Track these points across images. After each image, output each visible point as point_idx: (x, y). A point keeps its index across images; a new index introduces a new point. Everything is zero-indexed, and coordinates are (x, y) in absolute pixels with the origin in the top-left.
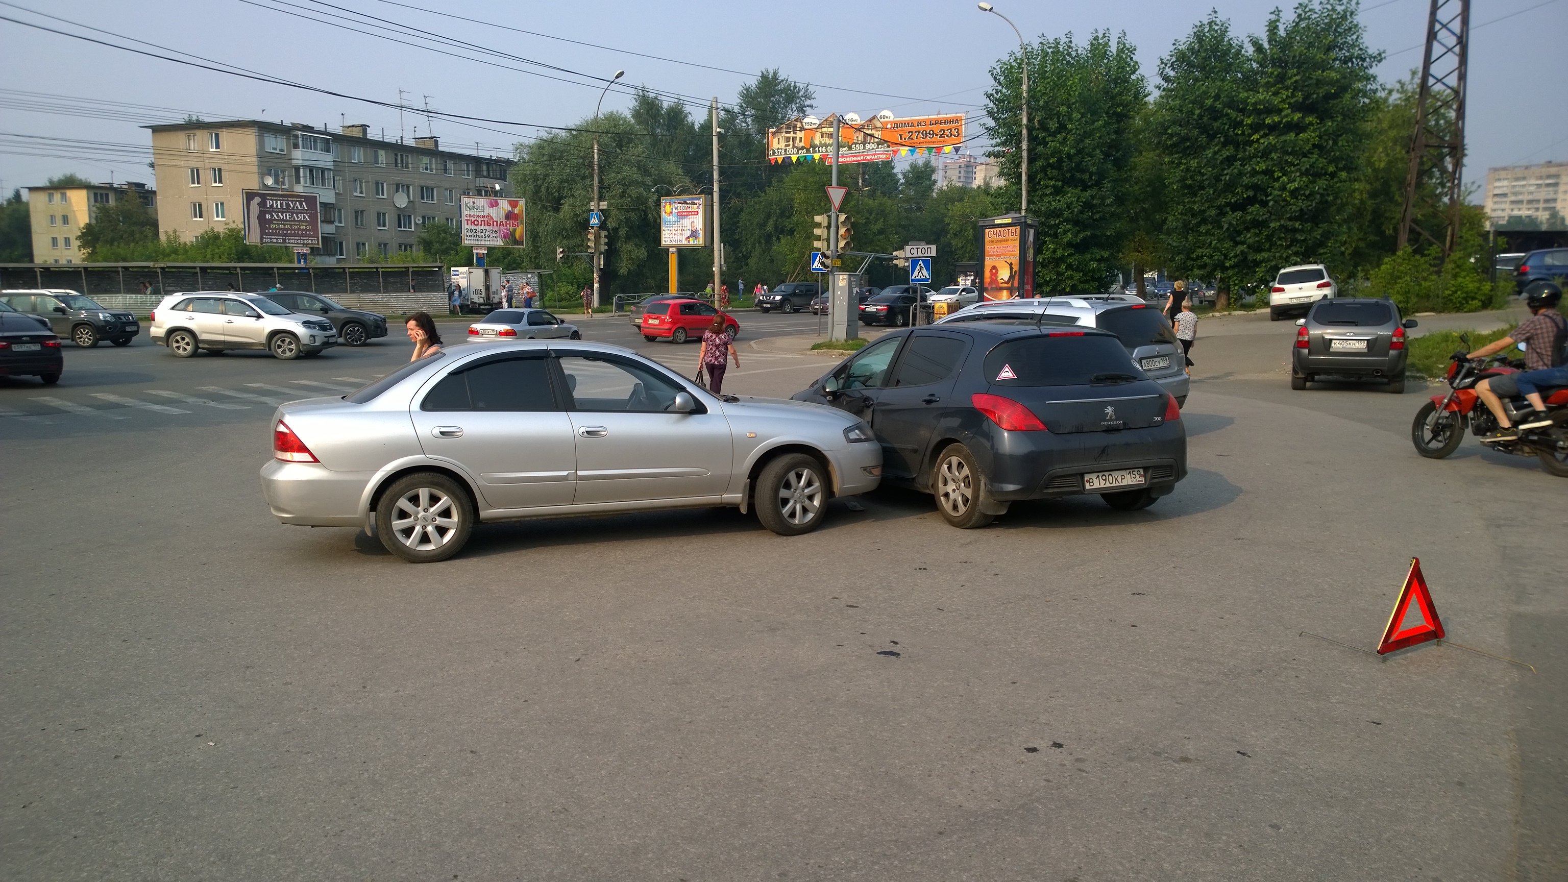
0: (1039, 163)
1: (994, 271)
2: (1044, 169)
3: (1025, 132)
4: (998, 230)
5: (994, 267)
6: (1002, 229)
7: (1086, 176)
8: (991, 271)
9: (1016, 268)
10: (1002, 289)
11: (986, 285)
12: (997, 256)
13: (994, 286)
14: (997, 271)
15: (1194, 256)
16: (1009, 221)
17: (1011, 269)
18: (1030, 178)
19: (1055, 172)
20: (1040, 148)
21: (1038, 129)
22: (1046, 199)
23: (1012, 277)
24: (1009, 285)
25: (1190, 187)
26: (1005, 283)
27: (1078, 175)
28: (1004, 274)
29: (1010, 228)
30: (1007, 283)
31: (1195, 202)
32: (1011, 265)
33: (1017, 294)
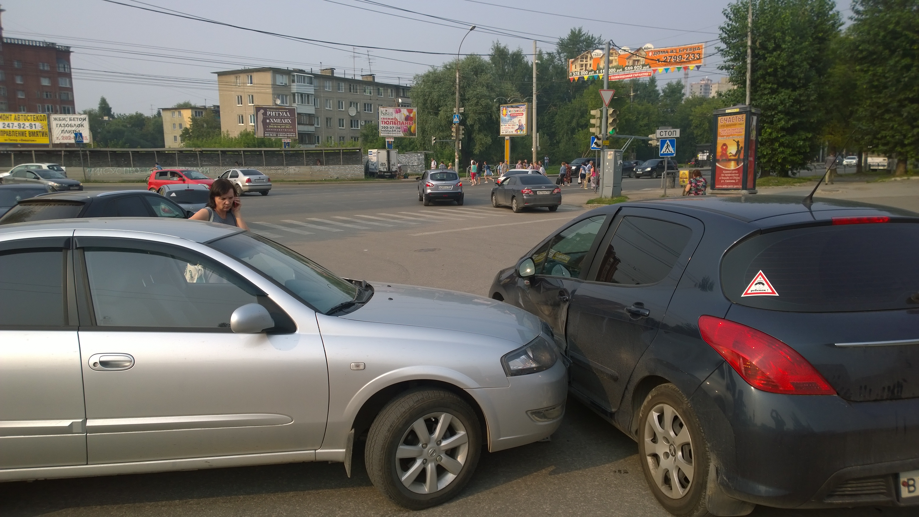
0: (760, 72)
1: (724, 147)
2: (763, 77)
3: (749, 51)
4: (728, 117)
5: (725, 145)
6: (731, 117)
7: (796, 81)
8: (722, 147)
9: (742, 145)
10: (730, 160)
11: (718, 157)
12: (727, 136)
13: (724, 158)
14: (727, 147)
15: (879, 136)
16: (737, 110)
17: (738, 145)
18: (753, 83)
19: (772, 78)
20: (761, 62)
21: (759, 49)
22: (765, 97)
23: (738, 151)
24: (736, 157)
25: (876, 87)
26: (733, 156)
27: (789, 80)
28: (732, 150)
29: (738, 116)
30: (735, 155)
31: (880, 98)
32: (738, 142)
33: (742, 164)
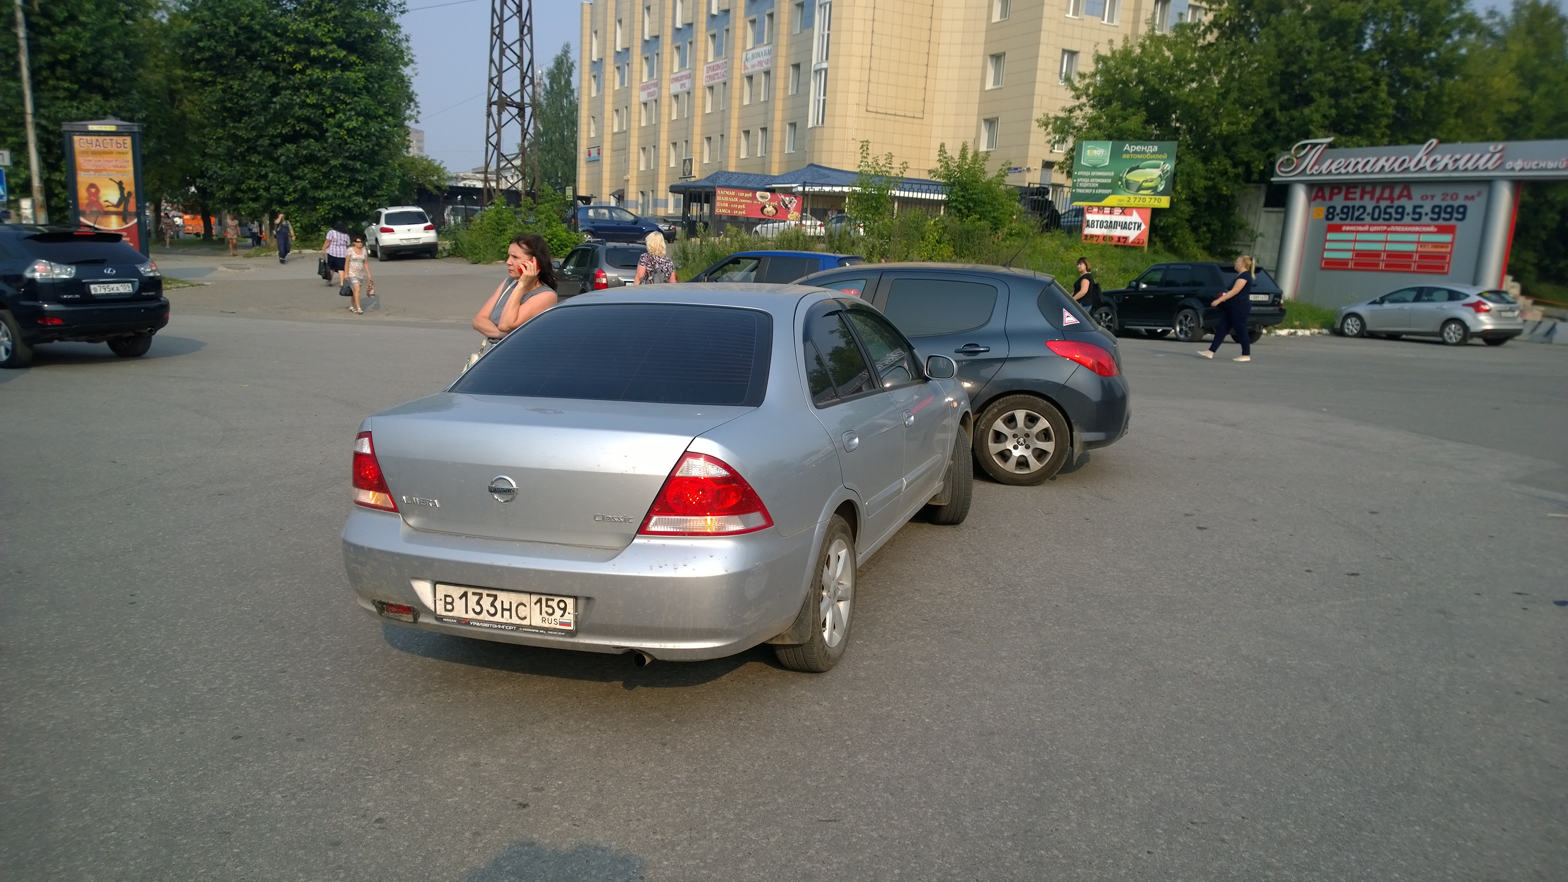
0: (45, 58)
1: (93, 190)
2: (51, 66)
3: (20, 16)
4: (94, 138)
5: (92, 186)
6: (101, 139)
7: (107, 83)
8: (88, 190)
9: (130, 187)
10: (108, 214)
12: (96, 171)
13: (95, 209)
14: (98, 191)
16: (113, 128)
17: (121, 189)
19: (67, 72)
23: (123, 199)
24: (121, 209)
29: (115, 138)
30: (118, 205)
32: (120, 184)
33: (136, 221)
